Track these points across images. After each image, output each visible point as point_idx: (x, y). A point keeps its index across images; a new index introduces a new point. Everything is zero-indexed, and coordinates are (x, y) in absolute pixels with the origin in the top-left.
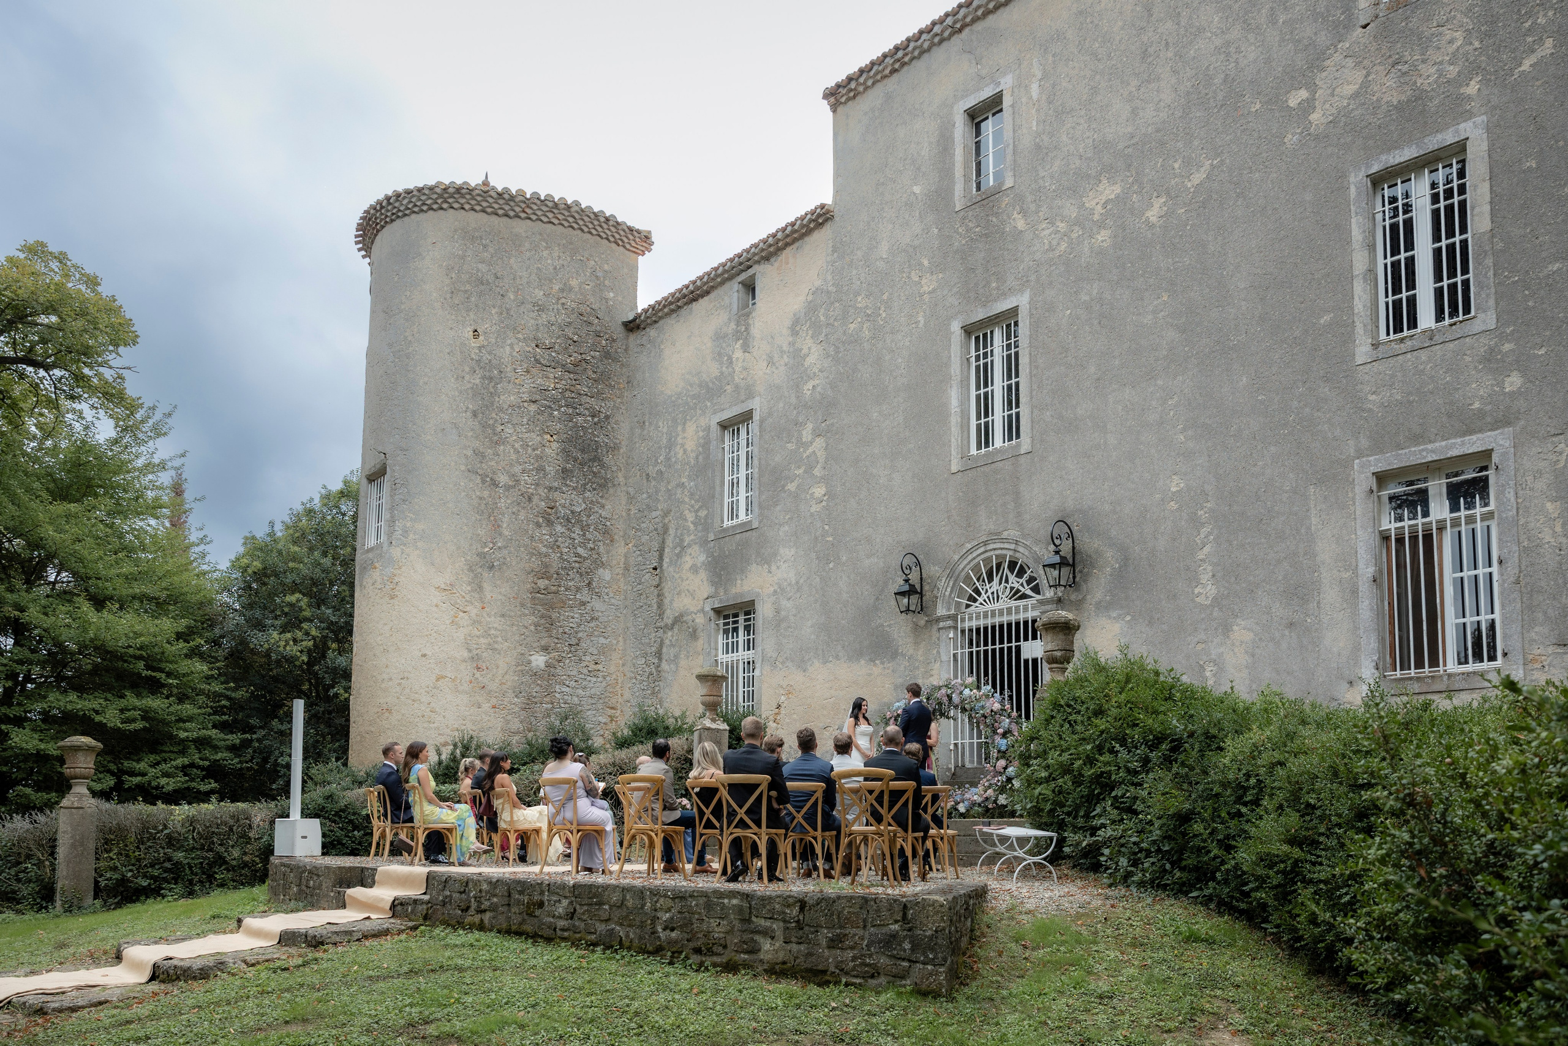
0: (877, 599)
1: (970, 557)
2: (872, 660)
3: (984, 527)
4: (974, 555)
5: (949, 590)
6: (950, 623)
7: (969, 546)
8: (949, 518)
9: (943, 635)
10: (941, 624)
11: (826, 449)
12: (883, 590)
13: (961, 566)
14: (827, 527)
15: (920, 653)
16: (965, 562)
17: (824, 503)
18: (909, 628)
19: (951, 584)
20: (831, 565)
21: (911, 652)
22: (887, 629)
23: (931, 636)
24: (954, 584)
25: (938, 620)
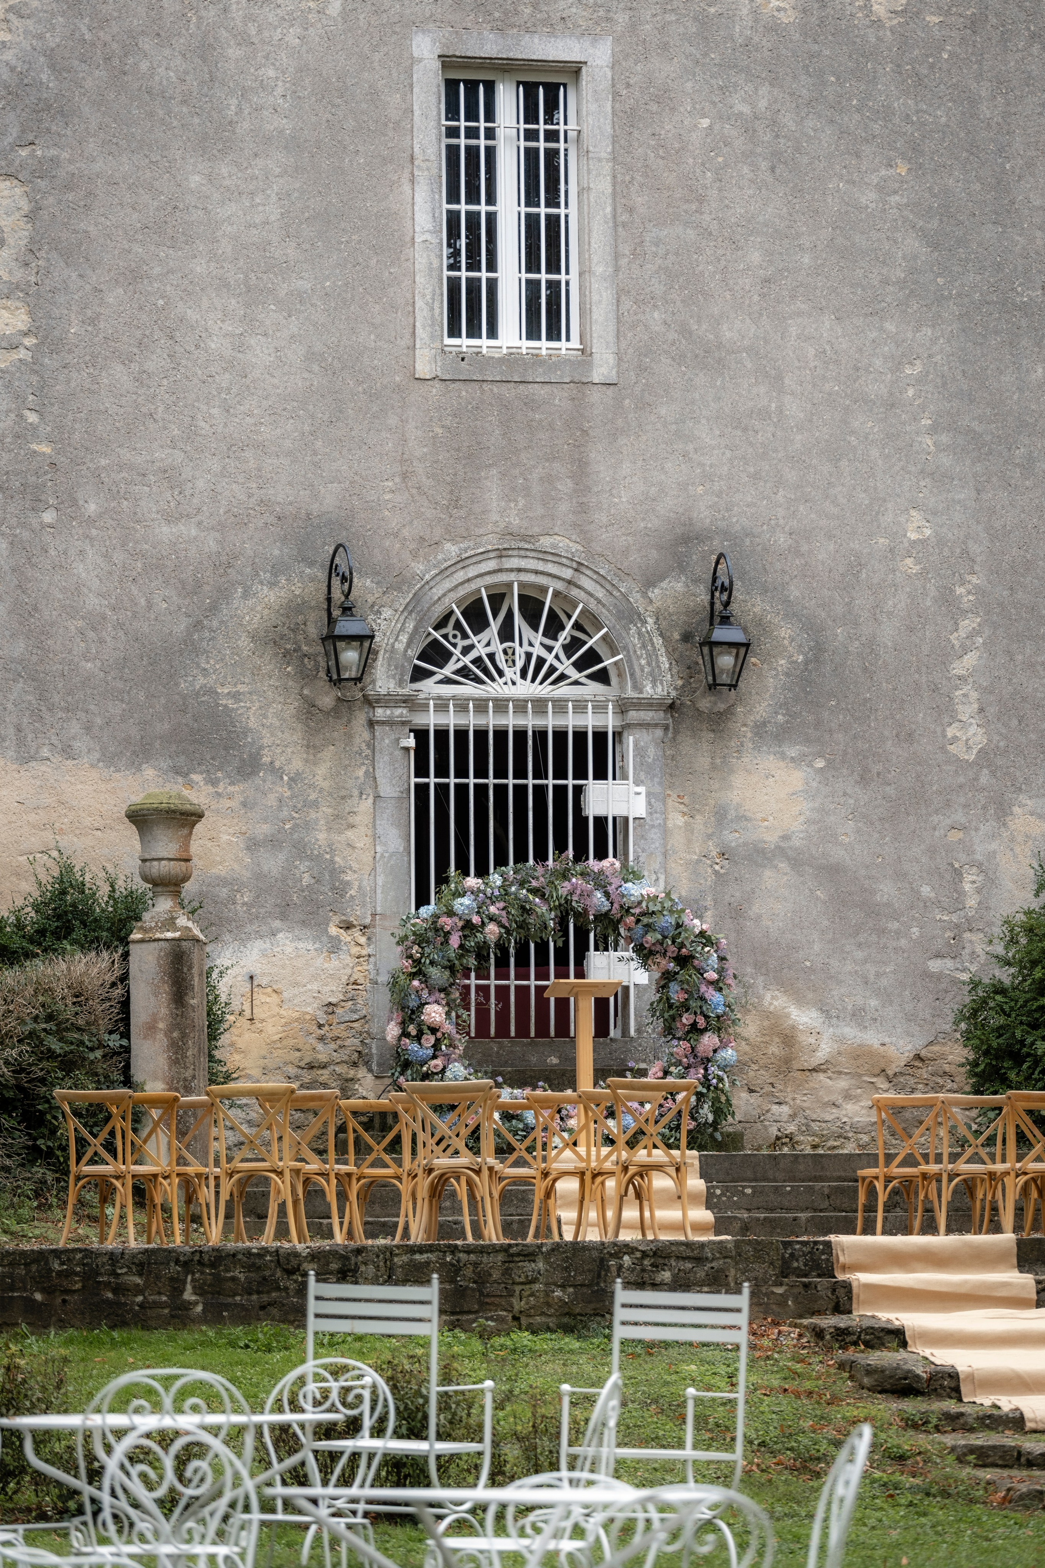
0: (198, 625)
1: (460, 576)
2: (177, 771)
3: (495, 517)
4: (472, 572)
5: (404, 638)
6: (400, 712)
7: (452, 550)
8: (405, 476)
9: (385, 737)
10: (380, 713)
11: (31, 217)
12: (214, 608)
13: (438, 592)
14: (32, 418)
15: (322, 770)
16: (448, 584)
17: (22, 354)
18: (291, 710)
19: (410, 626)
20: (48, 517)
21: (297, 764)
22: (230, 703)
23: (349, 736)
24: (416, 629)
25: (369, 702)
